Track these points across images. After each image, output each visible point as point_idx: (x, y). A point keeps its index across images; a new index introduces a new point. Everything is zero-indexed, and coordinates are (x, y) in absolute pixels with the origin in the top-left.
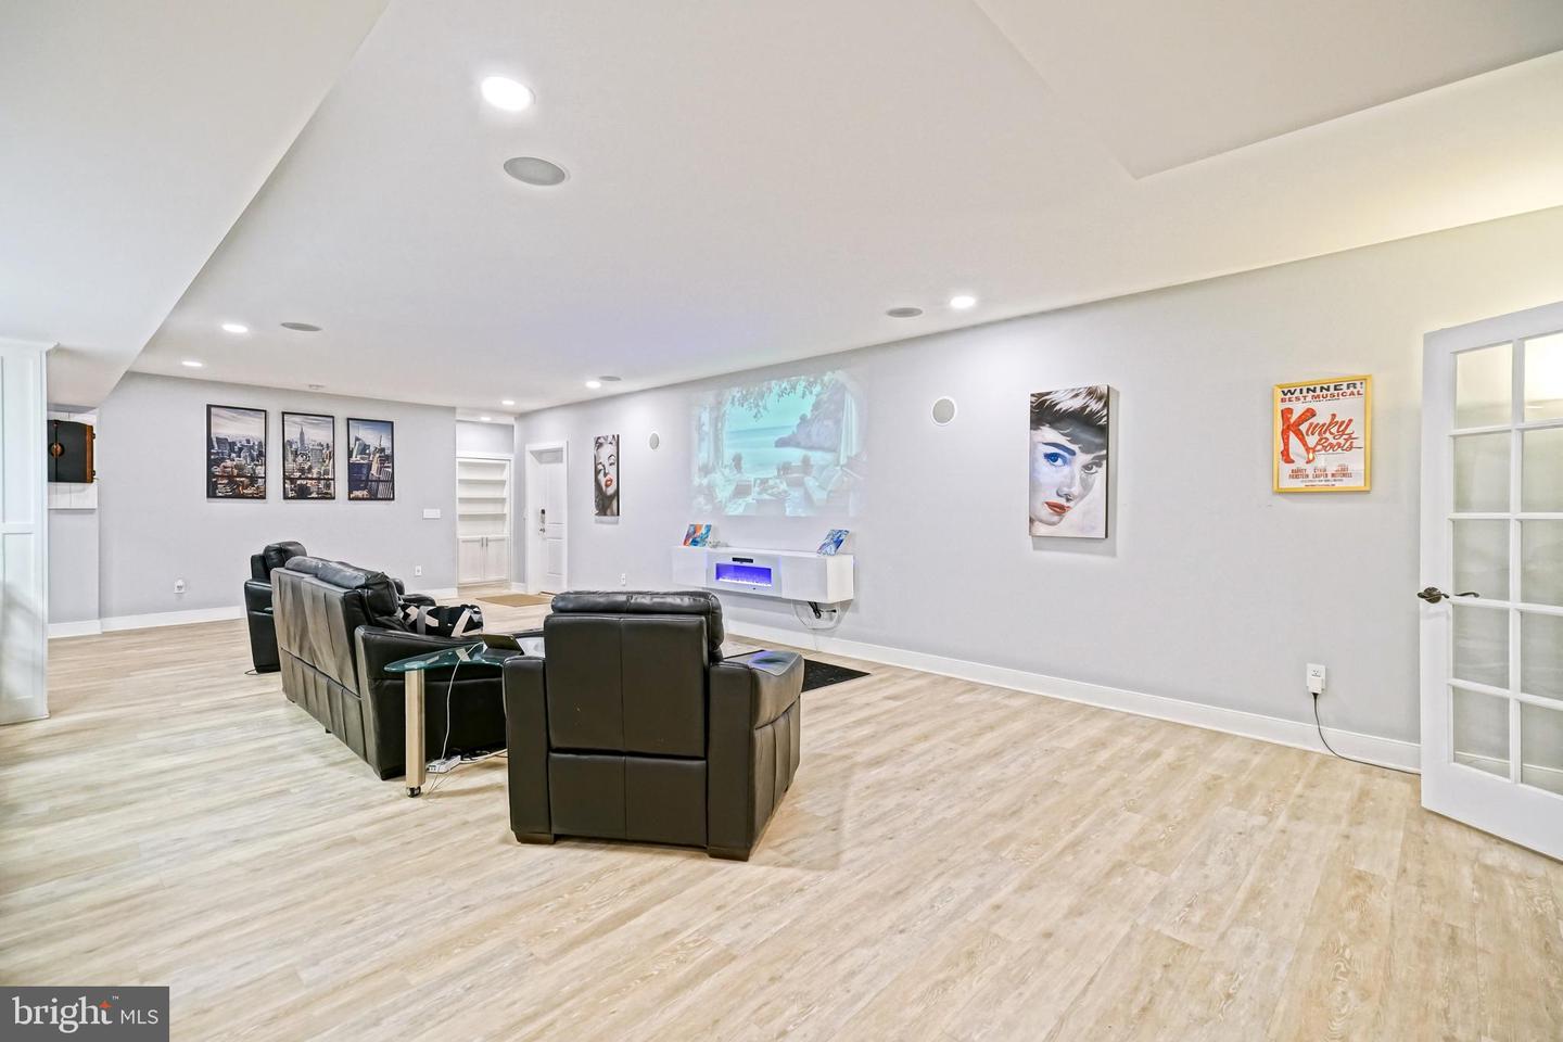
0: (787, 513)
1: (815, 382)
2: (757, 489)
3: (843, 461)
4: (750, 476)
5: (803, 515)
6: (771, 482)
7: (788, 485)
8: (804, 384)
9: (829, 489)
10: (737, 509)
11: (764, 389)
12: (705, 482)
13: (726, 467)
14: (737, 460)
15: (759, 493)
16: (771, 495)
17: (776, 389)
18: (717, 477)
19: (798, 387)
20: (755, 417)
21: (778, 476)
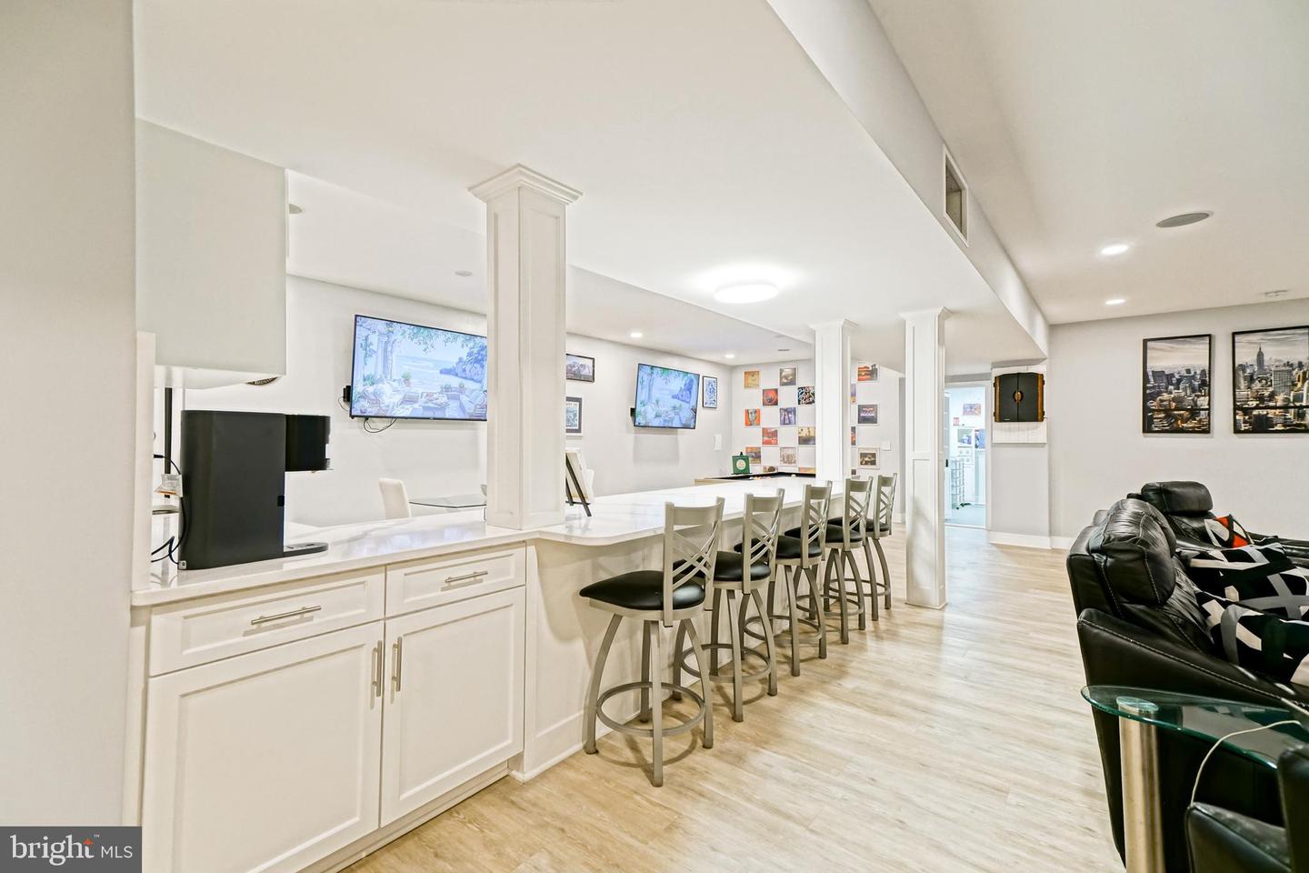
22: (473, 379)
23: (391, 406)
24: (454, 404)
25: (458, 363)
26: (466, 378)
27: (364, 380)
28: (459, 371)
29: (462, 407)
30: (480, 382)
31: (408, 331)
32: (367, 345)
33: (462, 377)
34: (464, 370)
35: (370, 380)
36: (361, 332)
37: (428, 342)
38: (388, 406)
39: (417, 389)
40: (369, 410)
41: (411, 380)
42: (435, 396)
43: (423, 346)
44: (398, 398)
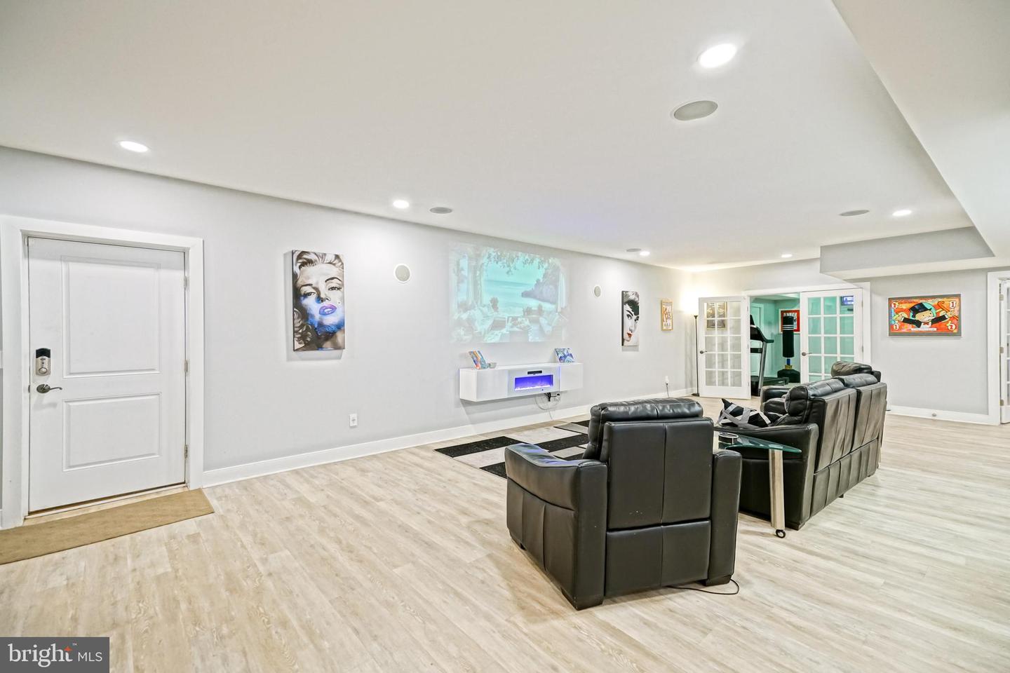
0: (530, 340)
1: (545, 261)
2: (510, 324)
3: (559, 310)
4: (503, 314)
5: (539, 341)
6: (519, 319)
7: (530, 322)
8: (538, 260)
9: (553, 325)
10: (495, 337)
11: (514, 256)
12: (464, 316)
13: (484, 306)
14: (494, 303)
15: (512, 327)
16: (520, 328)
17: (521, 259)
18: (476, 313)
19: (535, 261)
20: (508, 273)
21: (524, 316)
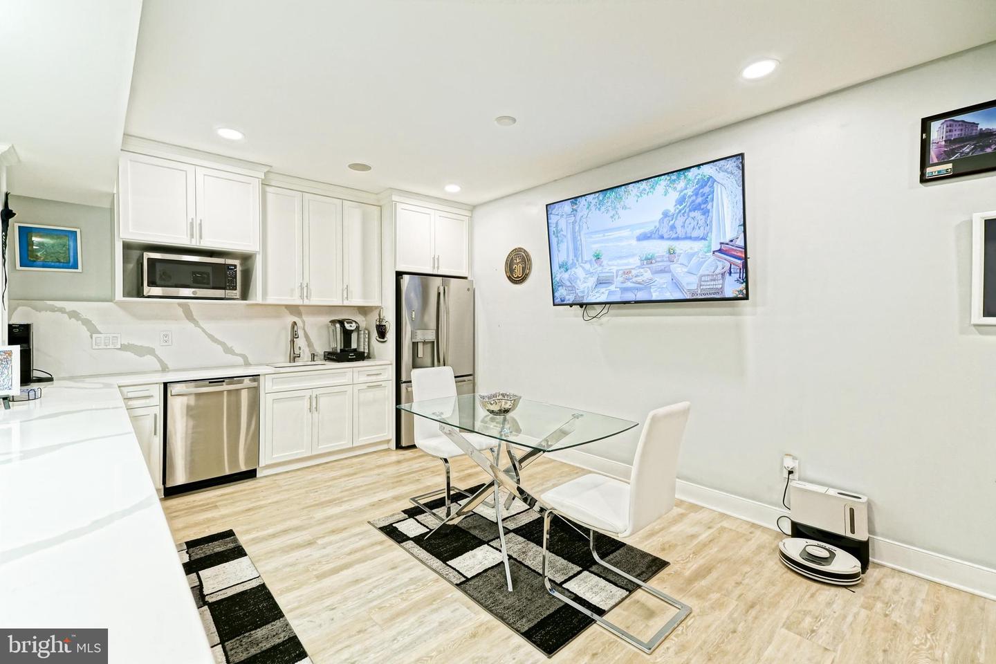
22: (690, 238)
23: (586, 292)
24: (662, 280)
25: (661, 221)
26: (677, 239)
27: (560, 268)
28: (664, 231)
29: (677, 284)
30: (704, 239)
31: (594, 202)
32: (557, 233)
33: (669, 239)
34: (673, 228)
35: (565, 267)
36: (553, 219)
37: (618, 206)
38: (583, 292)
39: (612, 267)
40: (567, 297)
41: (603, 258)
42: (634, 272)
43: (612, 213)
44: (592, 281)
